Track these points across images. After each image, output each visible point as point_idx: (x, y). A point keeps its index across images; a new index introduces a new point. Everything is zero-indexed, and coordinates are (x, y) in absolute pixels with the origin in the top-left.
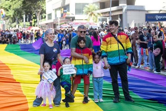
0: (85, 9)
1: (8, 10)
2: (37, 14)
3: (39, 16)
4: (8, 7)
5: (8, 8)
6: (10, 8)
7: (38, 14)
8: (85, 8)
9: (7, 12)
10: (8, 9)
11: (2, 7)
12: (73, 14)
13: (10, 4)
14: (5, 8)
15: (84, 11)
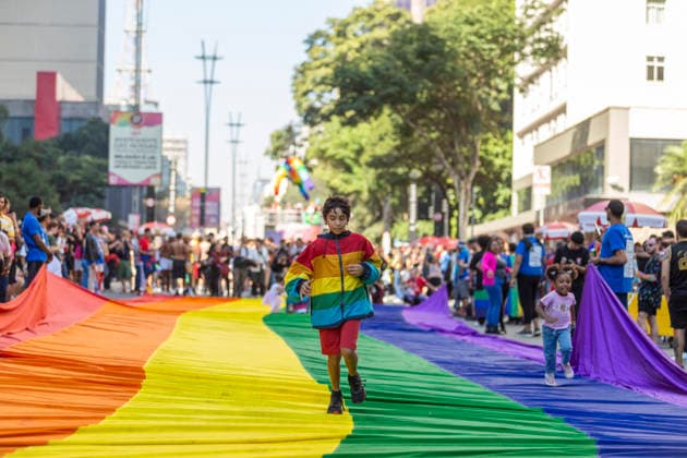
0: (663, 161)
1: (348, 169)
2: (459, 184)
3: (469, 193)
4: (353, 155)
5: (353, 160)
6: (356, 161)
7: (463, 183)
8: (663, 158)
9: (347, 176)
10: (348, 161)
11: (323, 152)
12: (620, 185)
13: (359, 144)
14: (338, 157)
15: (659, 170)
